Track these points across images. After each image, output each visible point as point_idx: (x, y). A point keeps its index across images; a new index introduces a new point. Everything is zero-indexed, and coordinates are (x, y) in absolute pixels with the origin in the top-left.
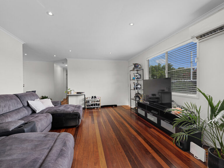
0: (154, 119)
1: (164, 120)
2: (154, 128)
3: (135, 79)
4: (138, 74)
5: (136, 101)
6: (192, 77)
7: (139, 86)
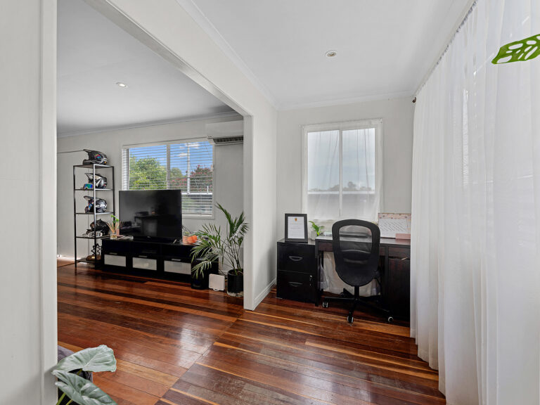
0: (149, 264)
1: (170, 260)
2: (151, 281)
3: (95, 189)
4: (100, 178)
5: (95, 238)
6: (189, 188)
7: (102, 205)
